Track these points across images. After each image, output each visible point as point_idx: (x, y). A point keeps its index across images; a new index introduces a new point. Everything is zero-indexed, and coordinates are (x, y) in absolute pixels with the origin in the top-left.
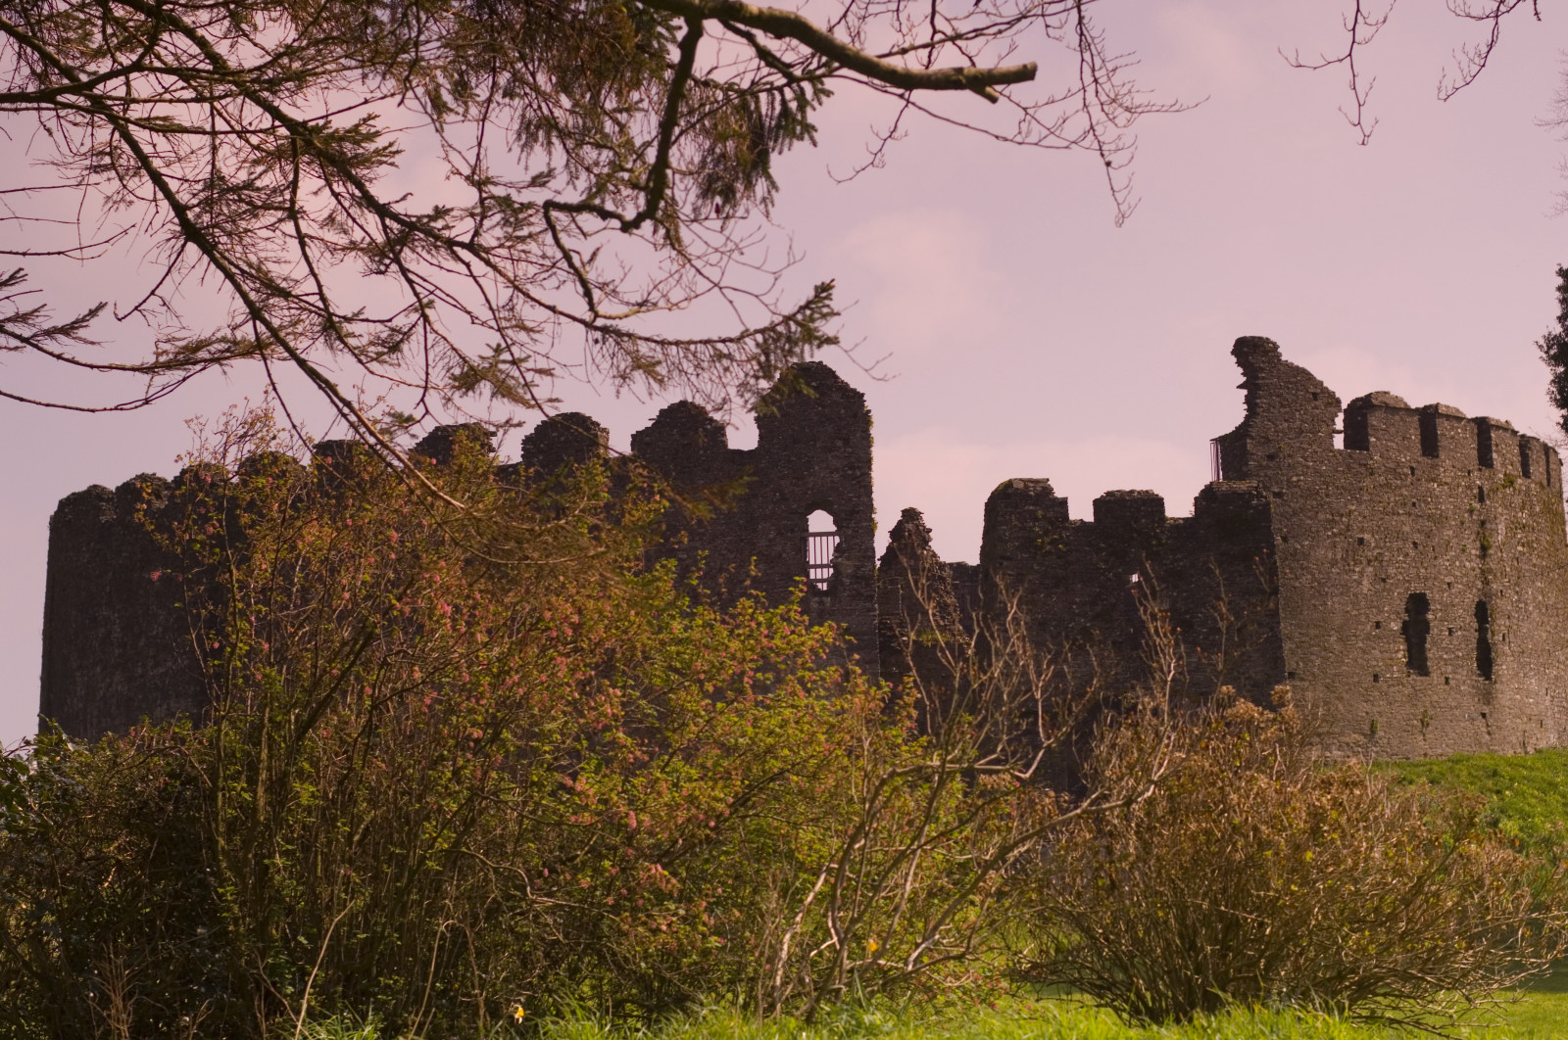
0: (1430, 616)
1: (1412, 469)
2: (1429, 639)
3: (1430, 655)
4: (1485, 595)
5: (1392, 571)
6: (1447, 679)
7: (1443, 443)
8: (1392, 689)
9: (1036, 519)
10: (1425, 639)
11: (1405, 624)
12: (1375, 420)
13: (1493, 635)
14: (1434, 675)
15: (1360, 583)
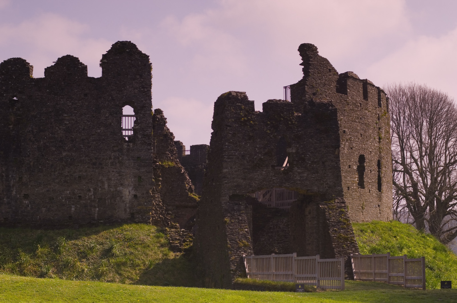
0: (365, 165)
1: (360, 104)
2: (365, 174)
3: (365, 180)
4: (380, 157)
5: (354, 145)
6: (370, 190)
7: (369, 95)
8: (354, 193)
9: (241, 109)
10: (364, 173)
11: (358, 166)
12: (349, 83)
13: (382, 174)
14: (366, 188)
15: (344, 149)
